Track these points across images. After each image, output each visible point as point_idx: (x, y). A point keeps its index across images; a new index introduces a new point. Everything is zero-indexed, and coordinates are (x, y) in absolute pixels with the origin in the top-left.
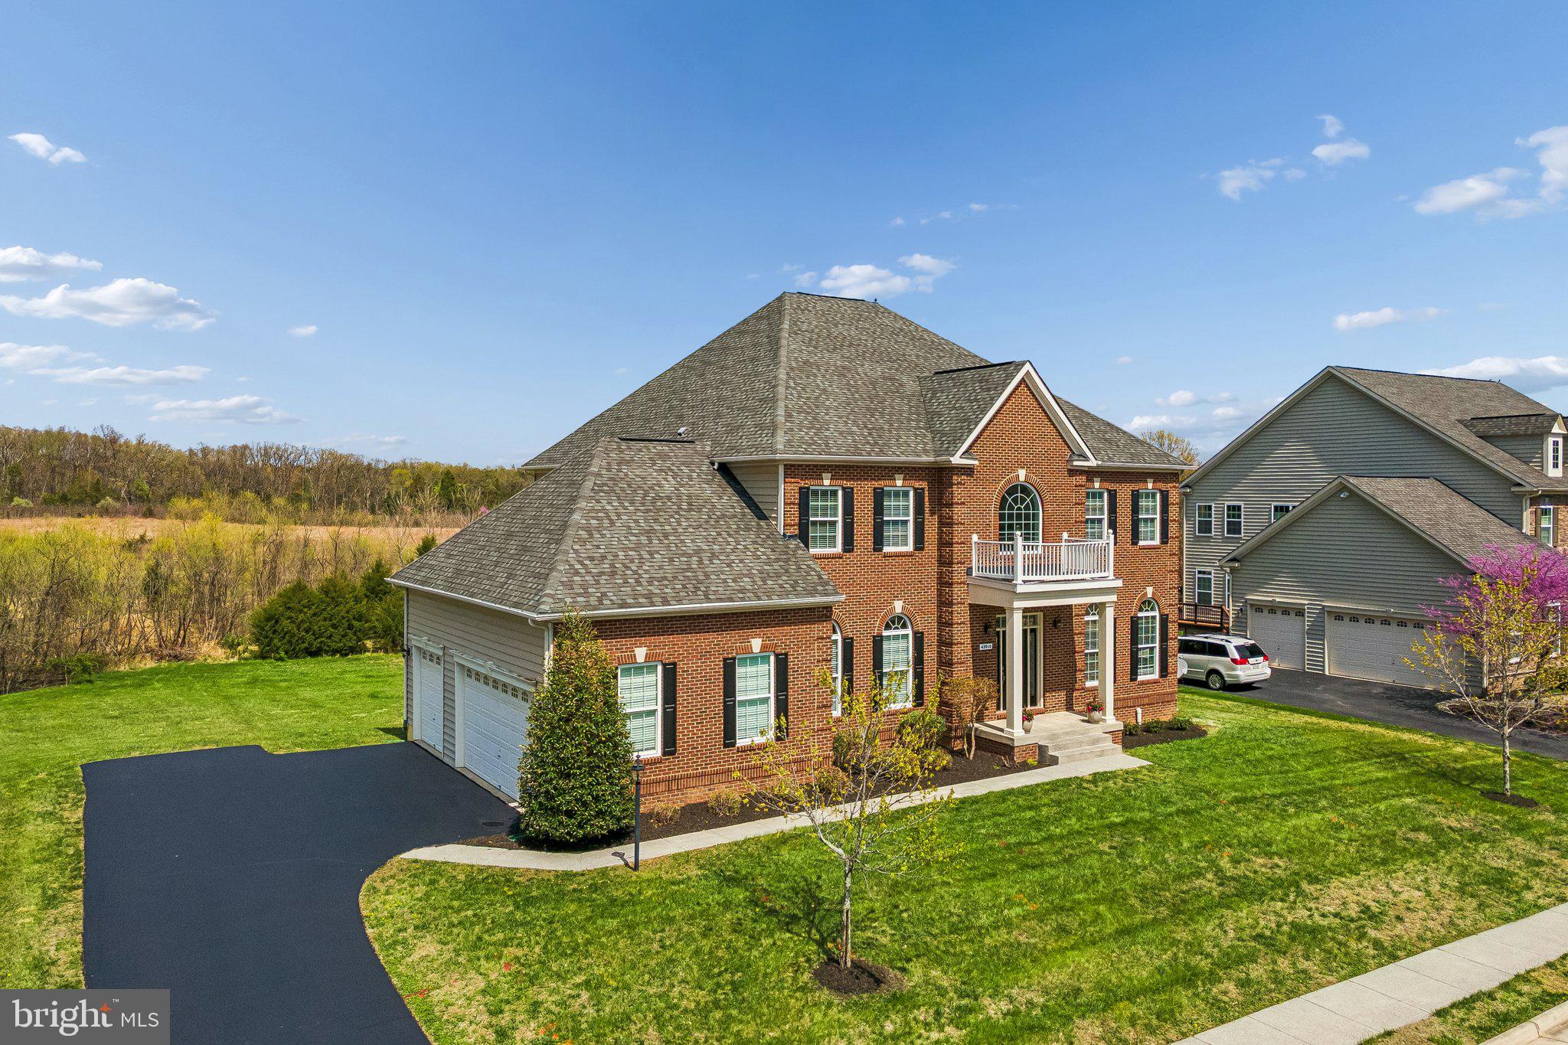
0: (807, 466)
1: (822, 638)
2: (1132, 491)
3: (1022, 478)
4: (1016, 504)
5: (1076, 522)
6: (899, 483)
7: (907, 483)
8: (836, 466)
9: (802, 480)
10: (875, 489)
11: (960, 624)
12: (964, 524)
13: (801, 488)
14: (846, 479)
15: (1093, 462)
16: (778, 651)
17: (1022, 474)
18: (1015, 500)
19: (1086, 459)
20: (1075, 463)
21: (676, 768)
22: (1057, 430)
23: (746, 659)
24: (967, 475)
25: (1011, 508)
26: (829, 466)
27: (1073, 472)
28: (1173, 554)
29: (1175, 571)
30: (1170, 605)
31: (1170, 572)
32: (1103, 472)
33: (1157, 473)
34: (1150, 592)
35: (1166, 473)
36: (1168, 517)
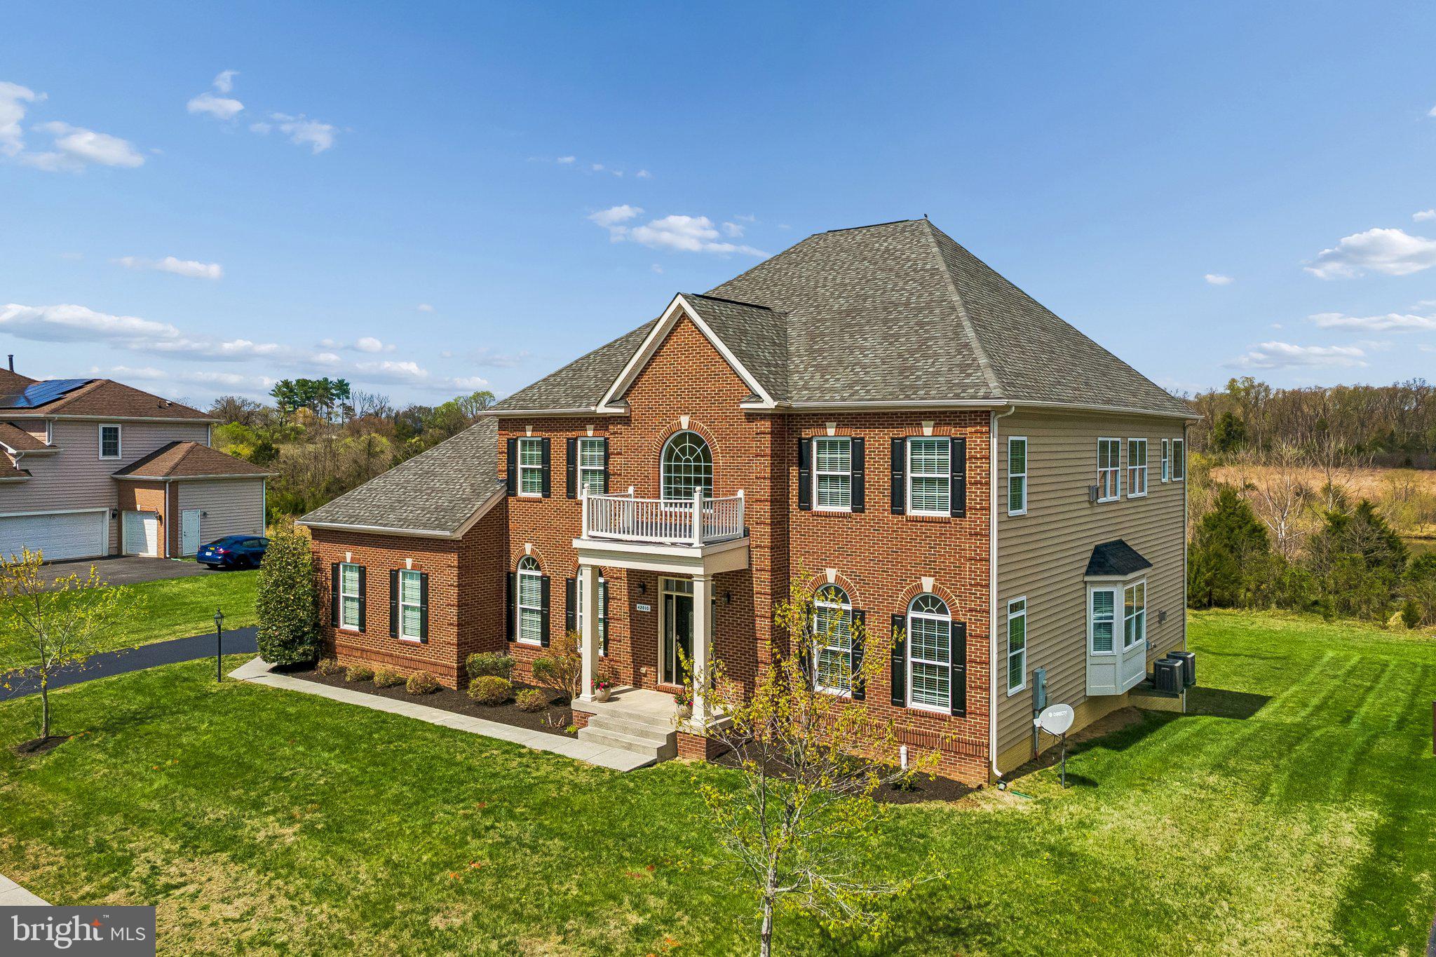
0: (514, 419)
2: (893, 439)
3: (685, 426)
4: (684, 455)
6: (590, 433)
7: (598, 433)
8: (537, 419)
9: (510, 432)
10: (568, 439)
12: (620, 475)
13: (508, 440)
14: (546, 431)
15: (768, 404)
16: (422, 571)
17: (685, 421)
18: (683, 451)
19: (758, 398)
20: (743, 406)
21: (366, 643)
24: (625, 424)
25: (678, 459)
26: (531, 419)
27: (751, 417)
28: (976, 534)
29: (981, 560)
30: (971, 610)
31: (971, 559)
32: (840, 414)
33: (941, 413)
34: (928, 584)
35: (961, 412)
36: (964, 477)
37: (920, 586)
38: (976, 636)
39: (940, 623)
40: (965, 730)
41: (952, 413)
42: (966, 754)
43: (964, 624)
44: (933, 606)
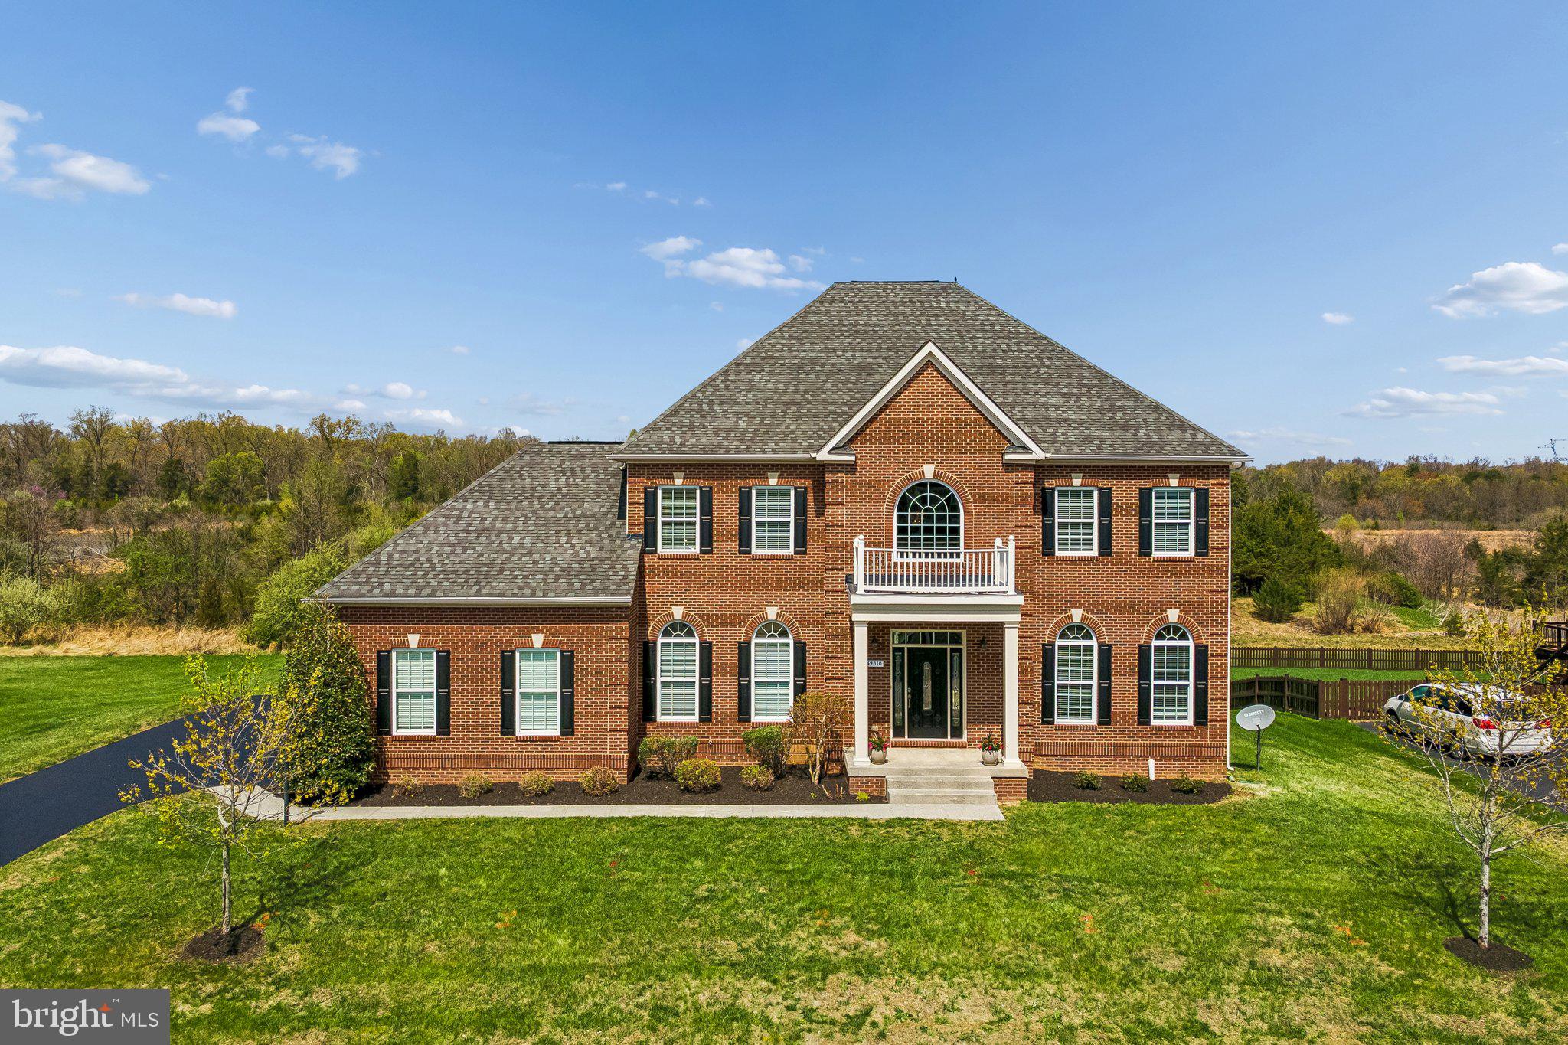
0: (654, 465)
1: (617, 639)
3: (930, 475)
4: (924, 504)
5: (1017, 526)
6: (774, 481)
7: (785, 481)
9: (648, 479)
10: (742, 488)
11: (837, 636)
12: (842, 526)
13: (650, 488)
14: (704, 479)
15: (1038, 454)
16: (565, 647)
17: (929, 470)
18: (922, 500)
19: (1026, 449)
20: (1007, 457)
21: (451, 748)
22: (986, 418)
23: (530, 653)
25: (916, 509)
26: (681, 465)
27: (1010, 467)
28: (1218, 570)
29: (1222, 591)
30: (1212, 634)
31: (1212, 591)
32: (1086, 466)
33: (1185, 467)
34: (1173, 615)
35: (1205, 467)
36: (1207, 522)
37: (1166, 618)
38: (1217, 656)
39: (1182, 648)
40: (1207, 736)
41: (1196, 467)
42: (1207, 757)
43: (1207, 646)
44: (1175, 634)
